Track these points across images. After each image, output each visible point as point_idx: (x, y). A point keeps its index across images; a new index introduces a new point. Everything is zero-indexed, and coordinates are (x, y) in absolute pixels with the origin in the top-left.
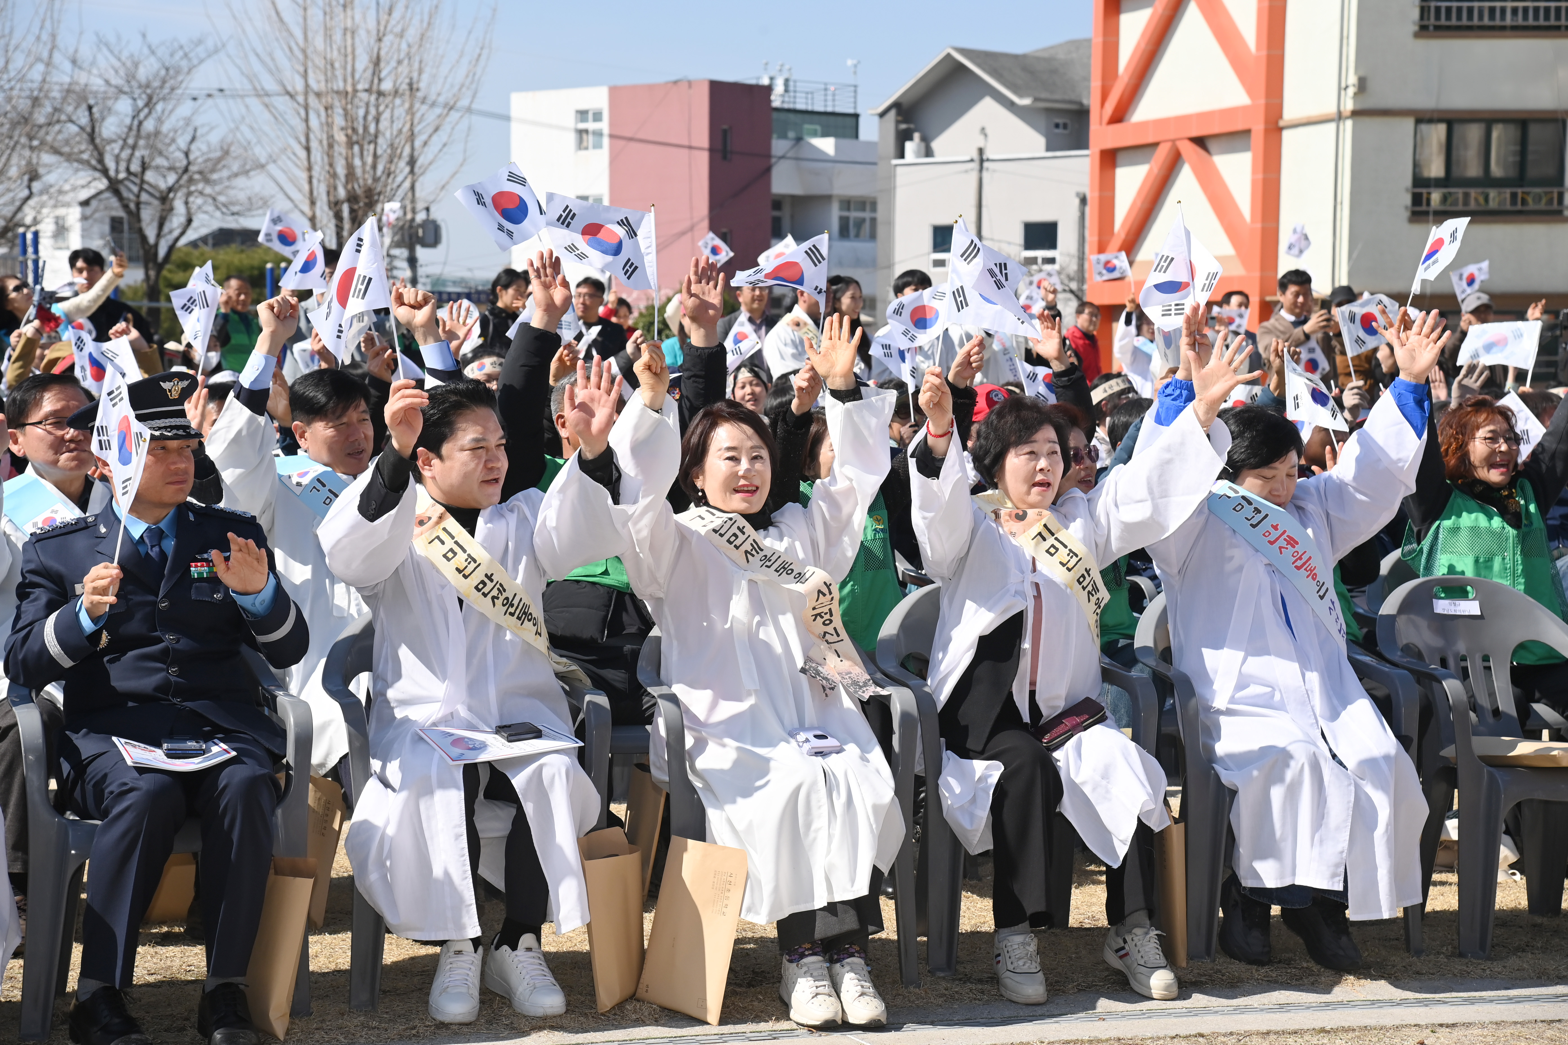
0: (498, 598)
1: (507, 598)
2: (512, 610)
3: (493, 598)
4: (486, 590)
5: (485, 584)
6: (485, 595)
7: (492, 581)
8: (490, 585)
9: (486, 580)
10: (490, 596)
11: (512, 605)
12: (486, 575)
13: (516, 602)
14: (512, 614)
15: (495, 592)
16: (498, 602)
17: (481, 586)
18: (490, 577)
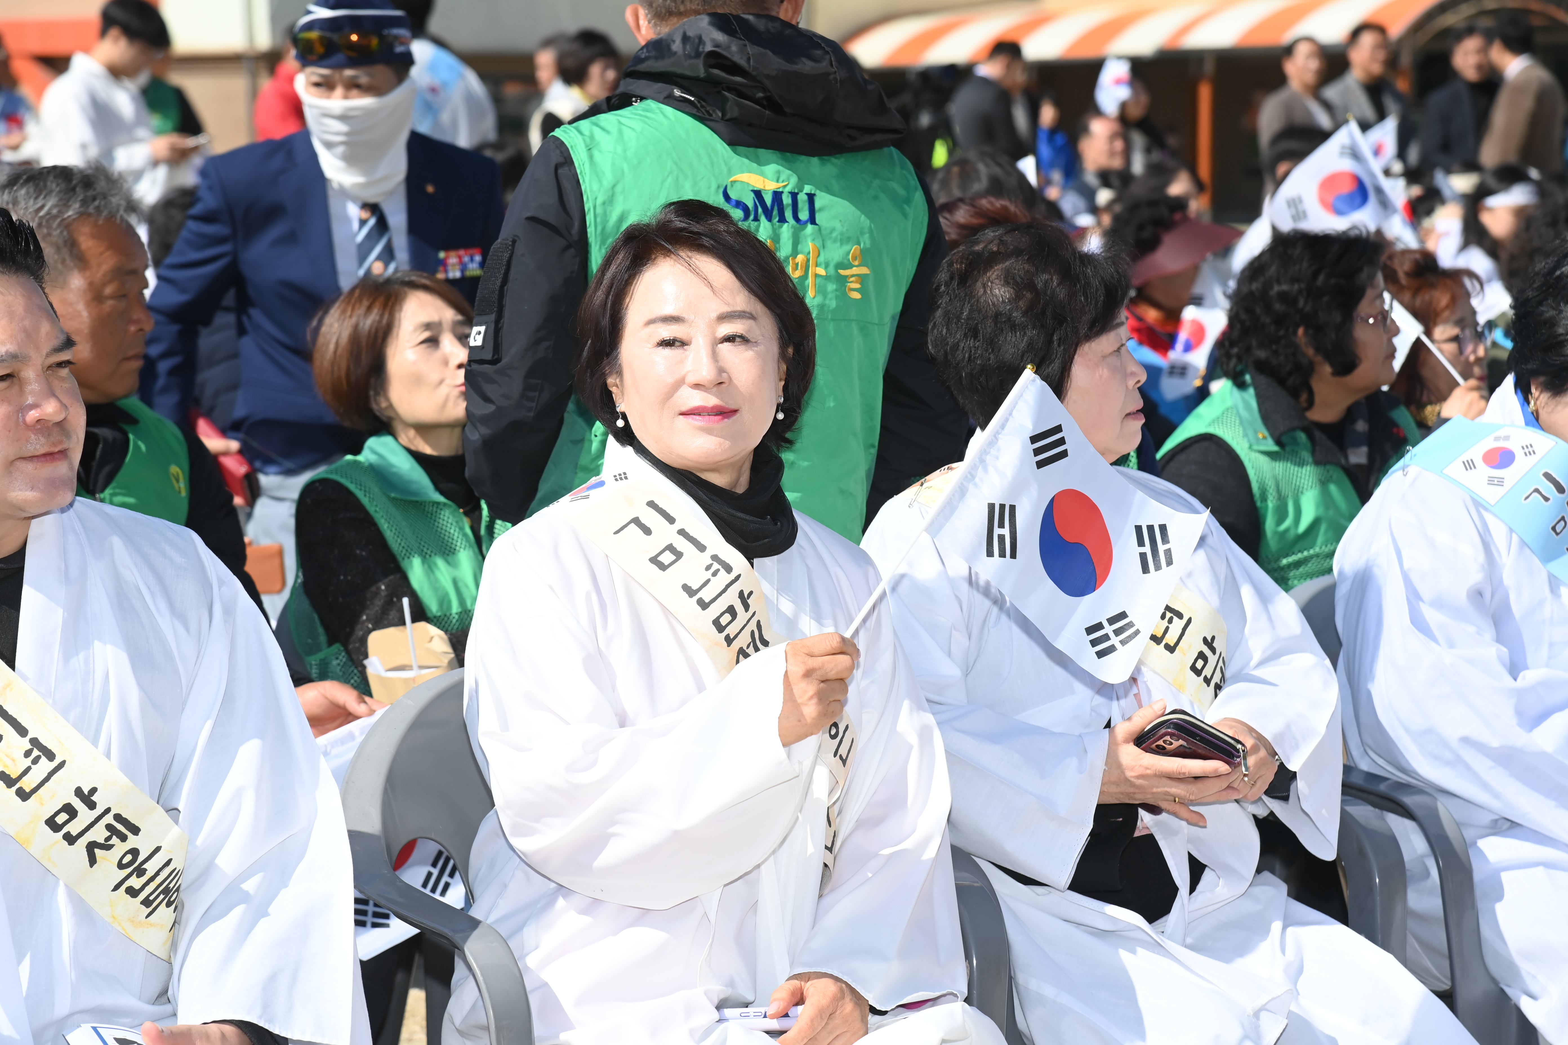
0: (107, 847)
1: (135, 852)
2: (135, 882)
3: (91, 847)
4: (74, 828)
5: (70, 811)
6: (70, 839)
7: (92, 806)
8: (85, 816)
9: (78, 804)
10: (83, 842)
11: (140, 872)
12: (79, 792)
13: (151, 867)
14: (132, 892)
15: (99, 834)
16: (108, 859)
17: (61, 818)
18: (88, 799)
